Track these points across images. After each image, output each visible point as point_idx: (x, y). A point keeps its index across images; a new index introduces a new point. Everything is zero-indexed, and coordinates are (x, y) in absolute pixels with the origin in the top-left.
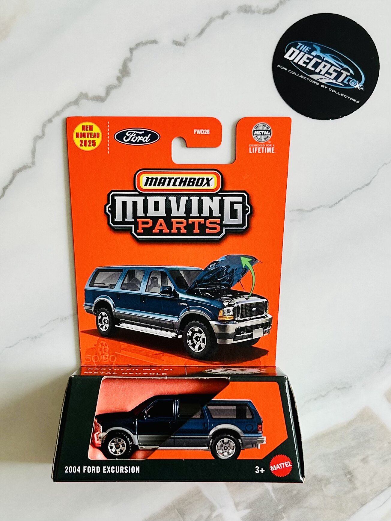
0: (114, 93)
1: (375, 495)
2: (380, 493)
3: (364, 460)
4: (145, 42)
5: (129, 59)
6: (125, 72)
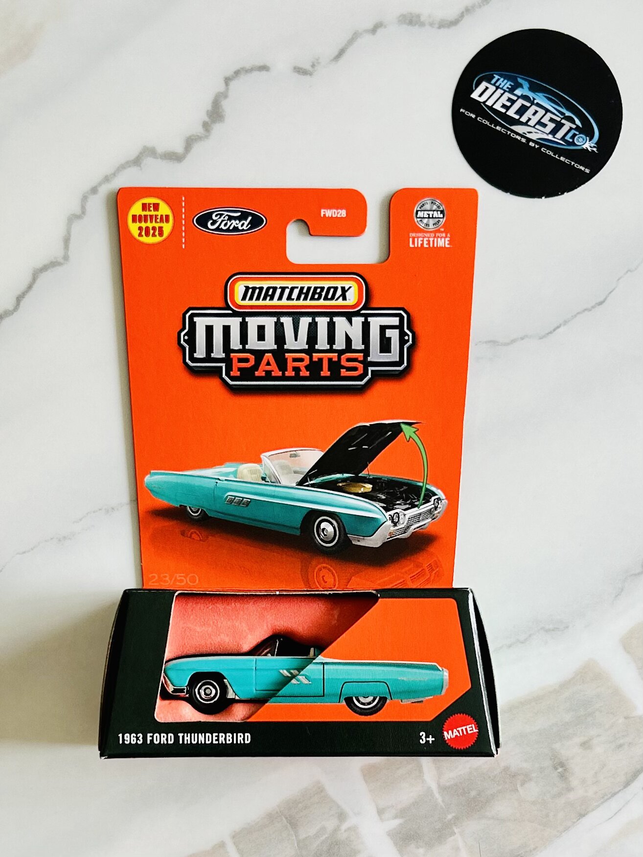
0: (197, 148)
1: (602, 800)
2: (610, 798)
3: (586, 745)
4: (250, 68)
5: (224, 95)
6: (216, 114)
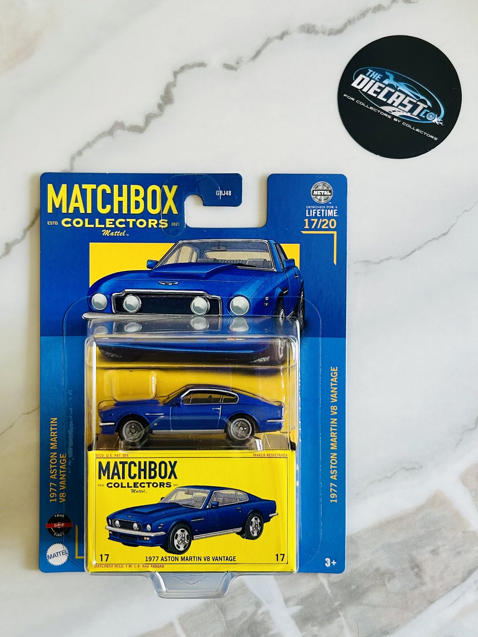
0: (154, 123)
1: (446, 592)
2: (451, 590)
3: (434, 552)
4: (191, 65)
5: (173, 84)
6: (167, 98)
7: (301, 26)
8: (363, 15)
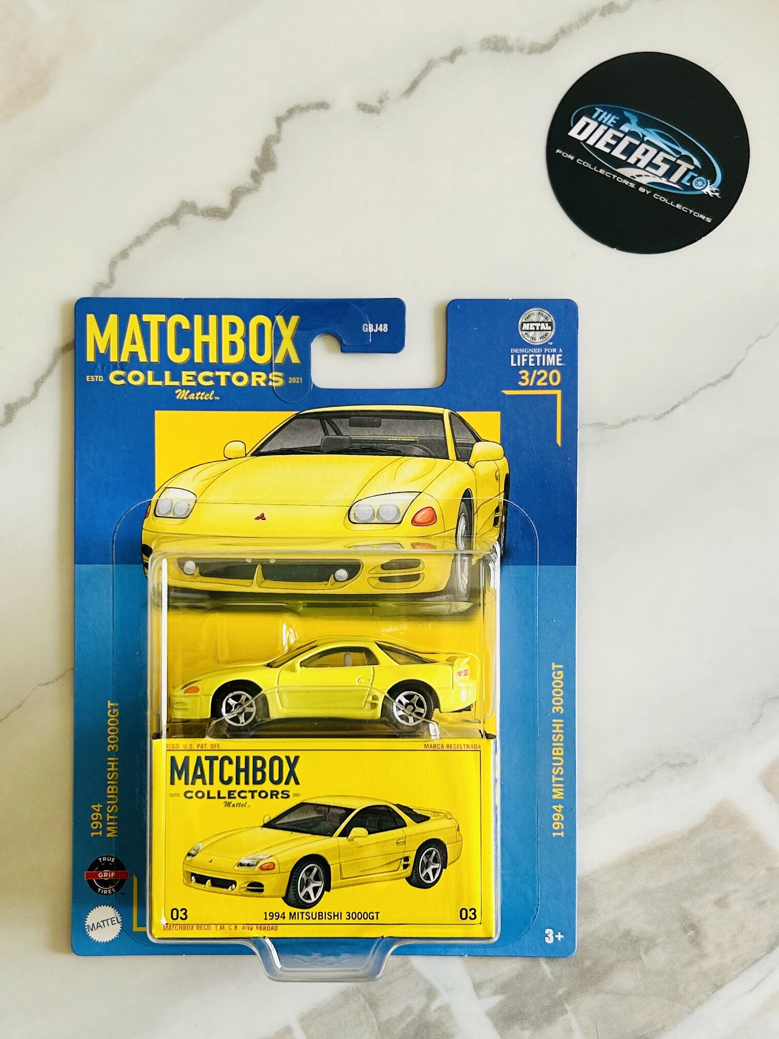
0: (246, 202)
1: (742, 968)
2: (751, 966)
3: (721, 903)
4: (306, 106)
5: (276, 138)
6: (266, 161)
7: (483, 40)
8: (585, 19)
